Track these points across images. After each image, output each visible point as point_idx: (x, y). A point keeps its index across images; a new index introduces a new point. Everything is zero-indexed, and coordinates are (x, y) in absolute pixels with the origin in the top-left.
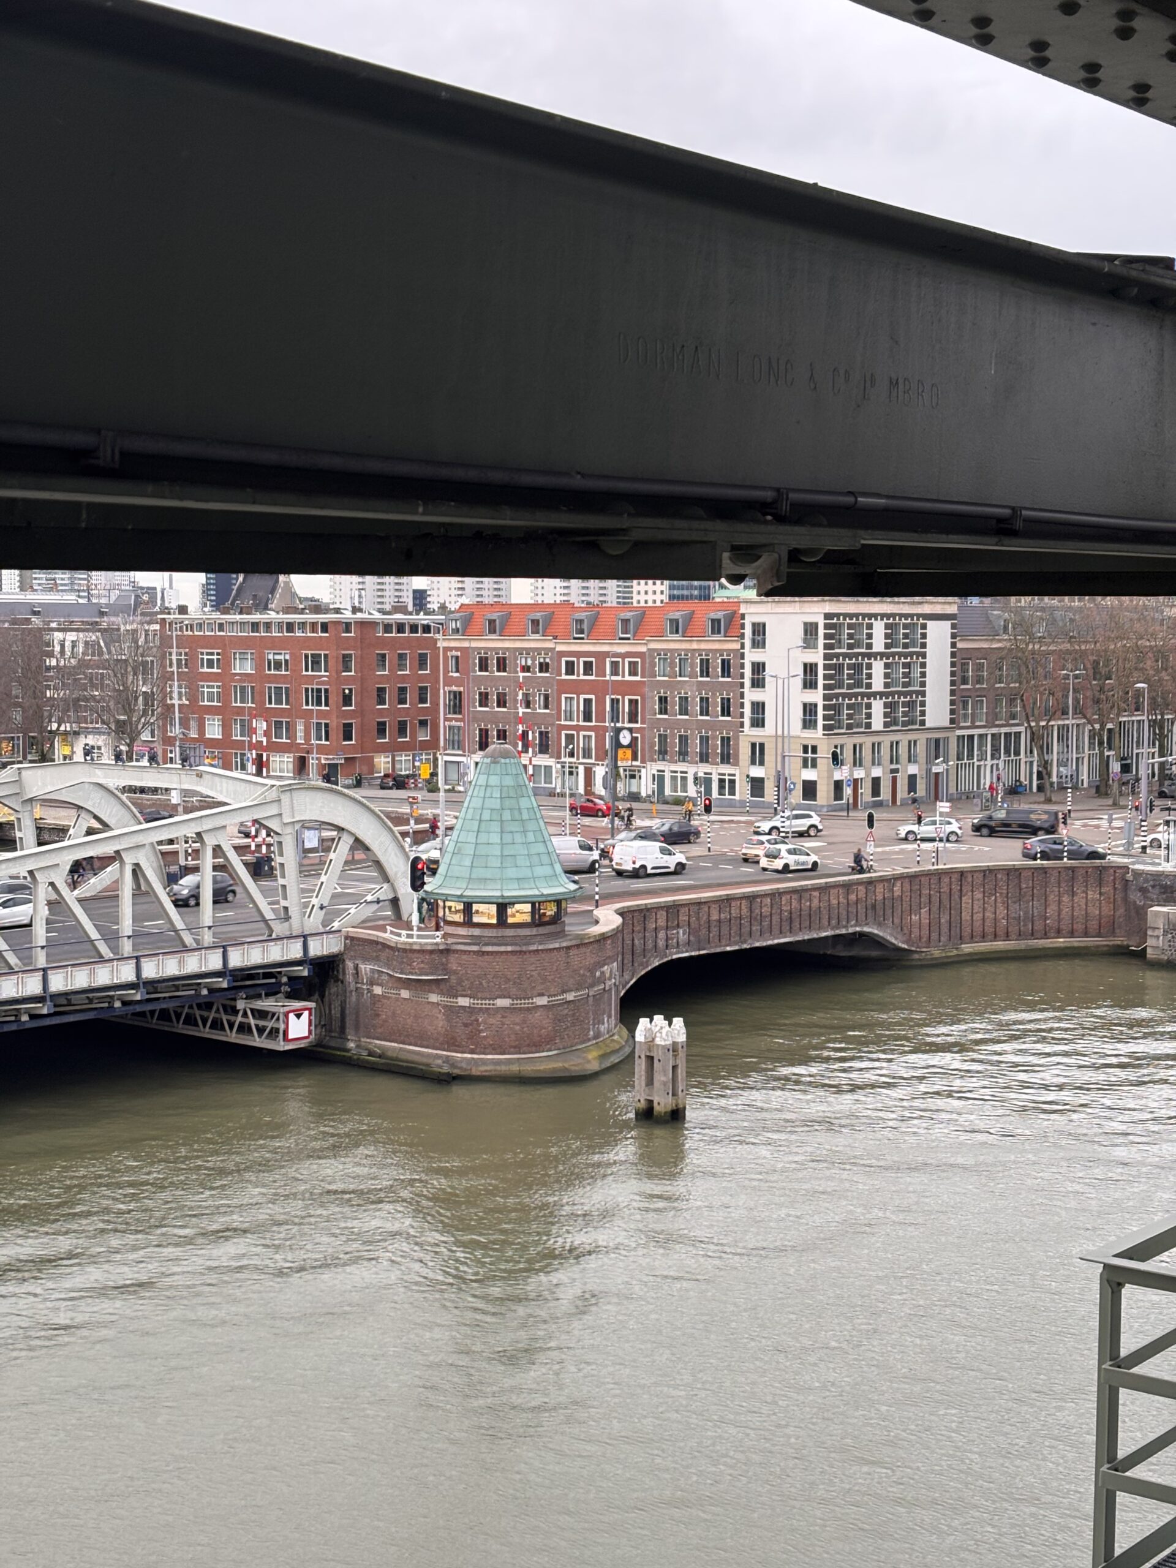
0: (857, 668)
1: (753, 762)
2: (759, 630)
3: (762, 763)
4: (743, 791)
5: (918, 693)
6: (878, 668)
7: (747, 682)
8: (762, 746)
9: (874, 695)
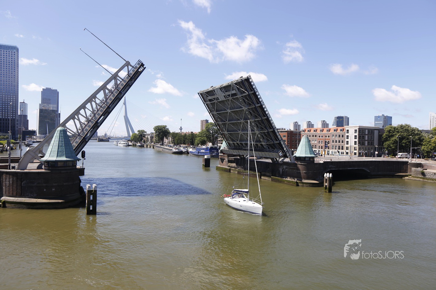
0: (363, 136)
1: (347, 150)
2: (348, 131)
3: (348, 150)
4: (345, 153)
5: (373, 141)
6: (366, 136)
7: (346, 138)
8: (348, 147)
9: (366, 140)
